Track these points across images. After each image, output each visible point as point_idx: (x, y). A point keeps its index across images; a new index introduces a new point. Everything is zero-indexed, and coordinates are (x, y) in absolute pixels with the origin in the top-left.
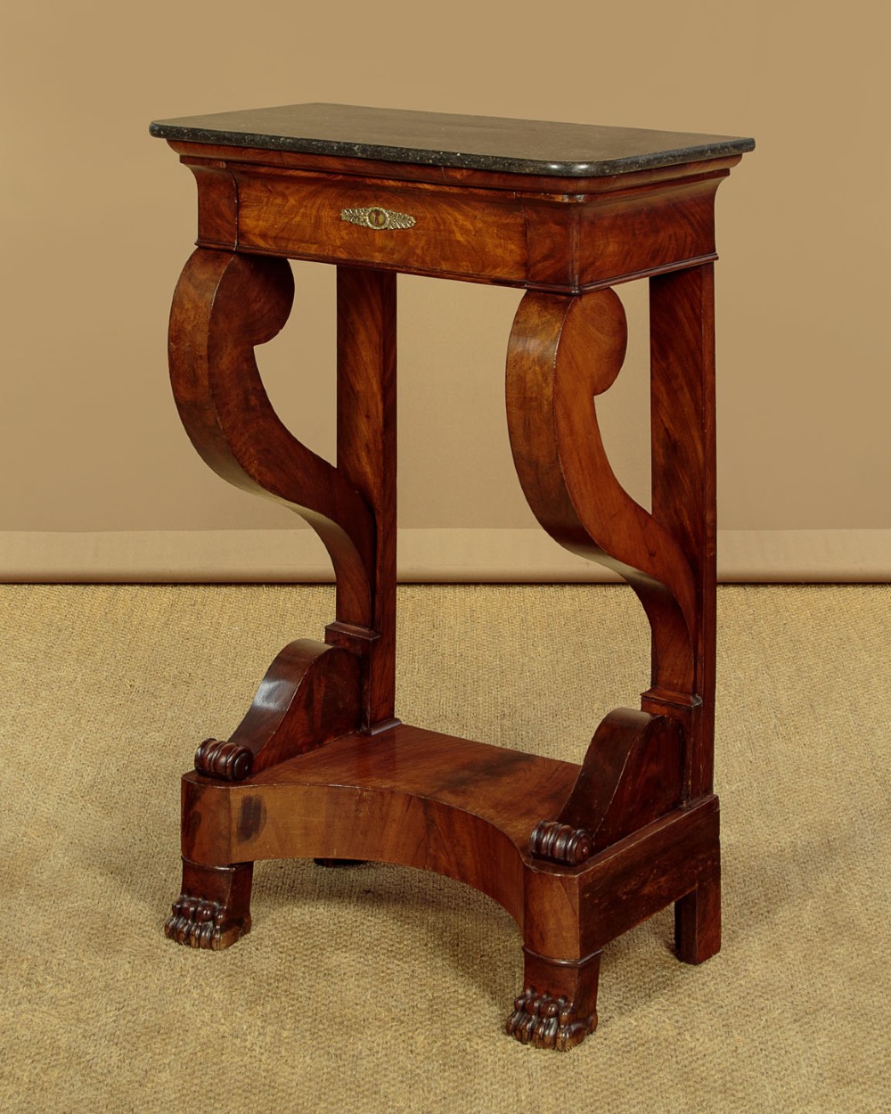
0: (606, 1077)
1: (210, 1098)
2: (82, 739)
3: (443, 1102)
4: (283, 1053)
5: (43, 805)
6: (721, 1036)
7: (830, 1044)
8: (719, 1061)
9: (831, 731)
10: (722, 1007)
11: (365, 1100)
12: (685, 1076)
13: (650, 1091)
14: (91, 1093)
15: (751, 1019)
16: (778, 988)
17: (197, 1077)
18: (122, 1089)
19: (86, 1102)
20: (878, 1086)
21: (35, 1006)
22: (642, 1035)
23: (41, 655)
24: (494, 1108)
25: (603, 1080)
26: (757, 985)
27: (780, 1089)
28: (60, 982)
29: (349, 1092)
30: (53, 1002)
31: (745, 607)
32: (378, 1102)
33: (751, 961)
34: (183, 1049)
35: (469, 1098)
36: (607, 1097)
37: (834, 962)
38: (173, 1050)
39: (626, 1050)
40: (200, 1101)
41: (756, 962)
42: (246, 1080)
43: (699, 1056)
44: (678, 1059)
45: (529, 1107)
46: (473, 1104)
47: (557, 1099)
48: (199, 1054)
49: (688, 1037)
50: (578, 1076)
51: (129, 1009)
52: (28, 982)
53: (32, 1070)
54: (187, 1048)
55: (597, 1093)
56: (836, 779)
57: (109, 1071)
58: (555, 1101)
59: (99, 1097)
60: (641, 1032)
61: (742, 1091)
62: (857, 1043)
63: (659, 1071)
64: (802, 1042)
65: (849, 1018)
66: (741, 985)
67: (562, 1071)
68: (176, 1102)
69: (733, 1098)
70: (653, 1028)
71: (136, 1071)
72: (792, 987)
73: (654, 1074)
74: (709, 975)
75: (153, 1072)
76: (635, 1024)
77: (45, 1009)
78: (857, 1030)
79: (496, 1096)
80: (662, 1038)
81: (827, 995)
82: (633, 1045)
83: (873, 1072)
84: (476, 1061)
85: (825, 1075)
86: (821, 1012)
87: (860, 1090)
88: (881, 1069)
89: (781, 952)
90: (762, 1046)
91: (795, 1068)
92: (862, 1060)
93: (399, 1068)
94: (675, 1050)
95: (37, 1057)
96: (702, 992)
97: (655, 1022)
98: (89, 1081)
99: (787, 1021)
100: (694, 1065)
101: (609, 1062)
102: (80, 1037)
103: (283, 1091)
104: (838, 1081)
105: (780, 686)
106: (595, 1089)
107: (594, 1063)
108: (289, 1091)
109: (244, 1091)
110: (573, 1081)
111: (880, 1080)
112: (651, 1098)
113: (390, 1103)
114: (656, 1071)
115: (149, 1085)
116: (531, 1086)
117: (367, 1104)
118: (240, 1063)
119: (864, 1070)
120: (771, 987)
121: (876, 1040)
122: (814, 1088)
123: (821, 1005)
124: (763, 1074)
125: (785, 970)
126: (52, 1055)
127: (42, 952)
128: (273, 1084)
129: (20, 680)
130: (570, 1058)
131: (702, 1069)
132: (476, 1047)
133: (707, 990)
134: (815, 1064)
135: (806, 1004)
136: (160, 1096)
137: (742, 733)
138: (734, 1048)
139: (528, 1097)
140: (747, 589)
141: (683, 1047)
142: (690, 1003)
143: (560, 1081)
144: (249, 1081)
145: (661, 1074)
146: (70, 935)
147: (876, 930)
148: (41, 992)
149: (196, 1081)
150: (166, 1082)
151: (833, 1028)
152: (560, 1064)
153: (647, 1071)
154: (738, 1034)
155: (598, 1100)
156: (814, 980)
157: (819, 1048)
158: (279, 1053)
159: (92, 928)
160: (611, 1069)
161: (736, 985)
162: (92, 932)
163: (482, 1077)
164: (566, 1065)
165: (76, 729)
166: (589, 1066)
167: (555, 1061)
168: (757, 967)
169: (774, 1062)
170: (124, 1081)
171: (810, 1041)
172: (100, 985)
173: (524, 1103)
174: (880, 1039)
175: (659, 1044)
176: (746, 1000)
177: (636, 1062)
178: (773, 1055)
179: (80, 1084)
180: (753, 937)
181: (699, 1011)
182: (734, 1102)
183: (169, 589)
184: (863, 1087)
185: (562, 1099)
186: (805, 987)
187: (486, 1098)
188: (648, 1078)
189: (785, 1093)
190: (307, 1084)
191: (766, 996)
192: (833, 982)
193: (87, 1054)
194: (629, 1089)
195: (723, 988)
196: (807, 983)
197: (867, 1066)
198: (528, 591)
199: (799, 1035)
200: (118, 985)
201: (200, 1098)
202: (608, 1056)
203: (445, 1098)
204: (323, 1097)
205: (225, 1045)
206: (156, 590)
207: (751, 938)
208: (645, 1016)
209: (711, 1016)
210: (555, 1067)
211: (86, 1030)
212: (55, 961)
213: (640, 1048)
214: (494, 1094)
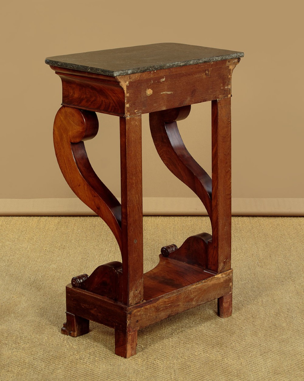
0: (199, 372)
1: (74, 378)
2: (30, 267)
3: (147, 379)
4: (96, 364)
5: (18, 288)
6: (236, 359)
7: (272, 362)
8: (236, 367)
9: (277, 264)
10: (237, 351)
11: (122, 378)
12: (225, 371)
13: (213, 376)
14: (36, 376)
15: (246, 354)
16: (256, 345)
17: (69, 371)
18: (46, 375)
19: (35, 379)
20: (287, 375)
21: (18, 350)
22: (211, 359)
23: (16, 240)
26: (248, 344)
27: (255, 375)
28: (25, 343)
29: (117, 376)
30: (23, 349)
31: (249, 224)
32: (126, 379)
33: (247, 336)
34: (64, 363)
35: (155, 378)
36: (200, 378)
37: (274, 337)
38: (62, 363)
39: (205, 363)
40: (70, 379)
41: (248, 336)
42: (85, 372)
43: (229, 365)
44: (223, 366)
47: (183, 378)
48: (70, 365)
49: (226, 360)
50: (190, 371)
51: (47, 351)
52: (15, 343)
53: (18, 369)
54: (66, 362)
55: (196, 376)
56: (278, 280)
57: (42, 370)
58: (183, 379)
59: (39, 377)
60: (210, 358)
61: (243, 376)
62: (281, 362)
64: (263, 361)
65: (279, 354)
66: (243, 344)
67: (185, 370)
68: (63, 379)
69: (240, 378)
70: (214, 357)
71: (50, 370)
72: (260, 345)
73: (215, 371)
74: (233, 340)
75: (56, 370)
76: (208, 355)
77: (21, 351)
78: (281, 358)
79: (164, 377)
80: (217, 360)
81: (271, 347)
82: (208, 362)
83: (286, 371)
84: (158, 366)
85: (270, 371)
86: (269, 352)
87: (281, 376)
88: (289, 370)
89: (257, 334)
90: (250, 363)
91: (261, 369)
92: (283, 367)
93: (133, 369)
94: (221, 363)
95: (19, 365)
96: (231, 346)
97: (215, 355)
98: (36, 373)
99: (258, 355)
100: (227, 368)
101: (200, 367)
102: (32, 359)
103: (96, 376)
104: (275, 373)
105: (260, 250)
106: (195, 375)
107: (195, 367)
108: (98, 375)
109: (84, 376)
110: (188, 373)
111: (288, 373)
112: (213, 378)
113: (130, 379)
114: (215, 370)
115: (55, 374)
116: (175, 374)
117: (123, 379)
118: (83, 367)
119: (283, 370)
120: (253, 345)
121: (287, 361)
122: (267, 375)
123: (269, 350)
124: (250, 371)
125: (258, 339)
126: (24, 365)
127: (20, 334)
128: (93, 374)
129: (10, 248)
130: (188, 366)
131: (230, 369)
132: (157, 362)
133: (232, 345)
134: (267, 368)
135: (264, 350)
136: (58, 377)
137: (246, 265)
138: (241, 363)
139: (174, 377)
140: (250, 218)
141: (224, 363)
142: (226, 349)
143: (184, 373)
144: (86, 373)
145: (217, 371)
146: (28, 328)
147: (289, 327)
148: (20, 346)
149: (69, 373)
150: (60, 373)
151: (273, 357)
153: (212, 370)
154: (242, 359)
156: (267, 343)
157: (268, 363)
158: (95, 364)
159: (35, 326)
160: (201, 369)
161: (242, 344)
162: (35, 327)
163: (159, 371)
165: (28, 263)
167: (183, 367)
168: (249, 338)
169: (253, 367)
170: (47, 373)
171: (266, 361)
172: (38, 344)
174: (289, 361)
175: (216, 362)
176: (245, 348)
177: (209, 367)
178: (253, 365)
179: (33, 374)
180: (247, 329)
181: (229, 351)
182: (240, 379)
183: (57, 218)
184: (282, 375)
185: (185, 378)
186: (264, 345)
187: (161, 378)
188: (212, 372)
189: (257, 377)
190: (104, 373)
191: (251, 347)
192: (274, 343)
193: (35, 364)
194: (207, 375)
195: (237, 345)
196: (265, 343)
197: (284, 369)
198: (176, 218)
199: (262, 360)
200: (44, 343)
201: (71, 378)
203: (148, 378)
204: (109, 377)
205: (78, 362)
206: (53, 218)
207: (247, 330)
208: (212, 353)
209: (233, 353)
210: (183, 369)
211: (34, 358)
212: (23, 336)
213: (210, 363)
214: (163, 376)
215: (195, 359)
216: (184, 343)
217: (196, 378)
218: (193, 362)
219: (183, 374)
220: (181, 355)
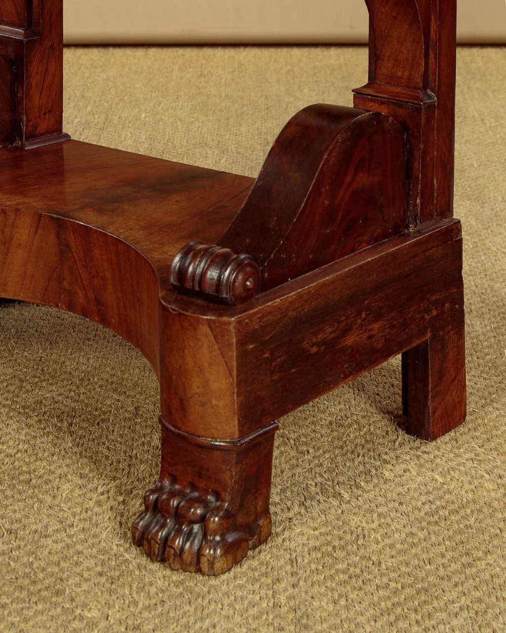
24: (238, 618)
25: (404, 569)
35: (200, 600)
36: (412, 598)
39: (432, 519)
45: (291, 616)
46: (206, 612)
50: (364, 563)
55: (396, 592)
58: (331, 607)
63: (487, 552)
67: (340, 554)
70: (467, 486)
73: (479, 559)
76: (440, 480)
80: (482, 502)
93: (99, 552)
101: (410, 540)
107: (387, 541)
110: (358, 571)
112: (480, 600)
116: (295, 579)
130: (352, 533)
139: (291, 598)
143: (337, 571)
145: (490, 559)
152: (336, 543)
153: (467, 554)
155: (399, 604)
164: (347, 544)
166: (380, 546)
167: (329, 538)
173: (284, 609)
175: (480, 511)
177: (450, 538)
185: (343, 602)
187: (226, 601)
188: (470, 565)
194: (445, 584)
202: (408, 530)
208: (454, 469)
210: (330, 549)
213: (453, 517)
214: (239, 593)
215: (385, 497)
216: (331, 423)
217: (396, 600)
218: (375, 515)
219: (332, 577)
220: (319, 479)
